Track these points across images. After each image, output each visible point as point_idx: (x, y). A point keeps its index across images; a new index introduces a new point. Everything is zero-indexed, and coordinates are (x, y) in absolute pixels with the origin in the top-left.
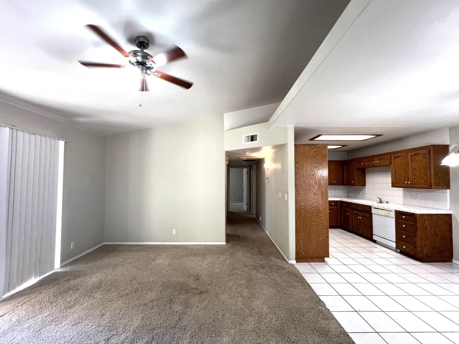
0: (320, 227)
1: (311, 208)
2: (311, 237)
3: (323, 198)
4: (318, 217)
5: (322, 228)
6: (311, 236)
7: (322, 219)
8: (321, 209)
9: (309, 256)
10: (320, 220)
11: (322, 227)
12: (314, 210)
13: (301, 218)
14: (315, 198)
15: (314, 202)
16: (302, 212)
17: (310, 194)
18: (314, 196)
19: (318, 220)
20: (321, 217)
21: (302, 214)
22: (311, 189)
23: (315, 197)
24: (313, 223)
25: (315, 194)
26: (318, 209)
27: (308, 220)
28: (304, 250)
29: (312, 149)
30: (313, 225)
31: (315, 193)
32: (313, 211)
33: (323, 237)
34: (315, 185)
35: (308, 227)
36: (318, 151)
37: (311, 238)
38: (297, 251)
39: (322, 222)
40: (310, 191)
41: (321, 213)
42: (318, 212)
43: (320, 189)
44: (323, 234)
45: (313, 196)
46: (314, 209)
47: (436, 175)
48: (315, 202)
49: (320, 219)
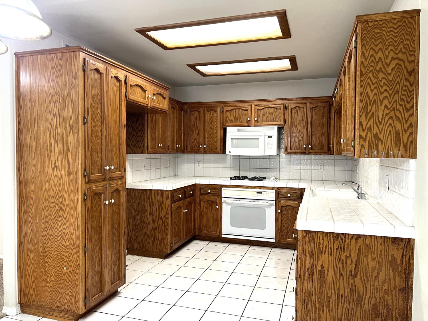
0: (64, 243)
1: (47, 197)
2: (47, 262)
3: (71, 177)
4: (60, 219)
5: (67, 245)
6: (46, 260)
7: (68, 224)
8: (67, 203)
9: (43, 303)
10: (65, 227)
11: (68, 243)
12: (53, 203)
13: (30, 219)
14: (56, 175)
15: (53, 184)
16: (31, 205)
17: (45, 167)
18: (53, 171)
19: (60, 226)
20: (65, 218)
21: (30, 211)
22: (48, 156)
23: (55, 173)
24: (50, 232)
25: (55, 166)
26: (61, 200)
27: (43, 226)
28: (34, 289)
29: (50, 60)
30: (50, 236)
31: (55, 163)
32: (52, 205)
33: (70, 266)
34: (56, 146)
35: (42, 241)
36: (61, 66)
37: (47, 265)
38: (23, 289)
39: (67, 231)
40: (45, 158)
41: (66, 210)
42: (61, 209)
43: (65, 155)
44: (71, 259)
45: (51, 169)
46: (52, 200)
47: (367, 114)
48: (55, 185)
49: (65, 224)
